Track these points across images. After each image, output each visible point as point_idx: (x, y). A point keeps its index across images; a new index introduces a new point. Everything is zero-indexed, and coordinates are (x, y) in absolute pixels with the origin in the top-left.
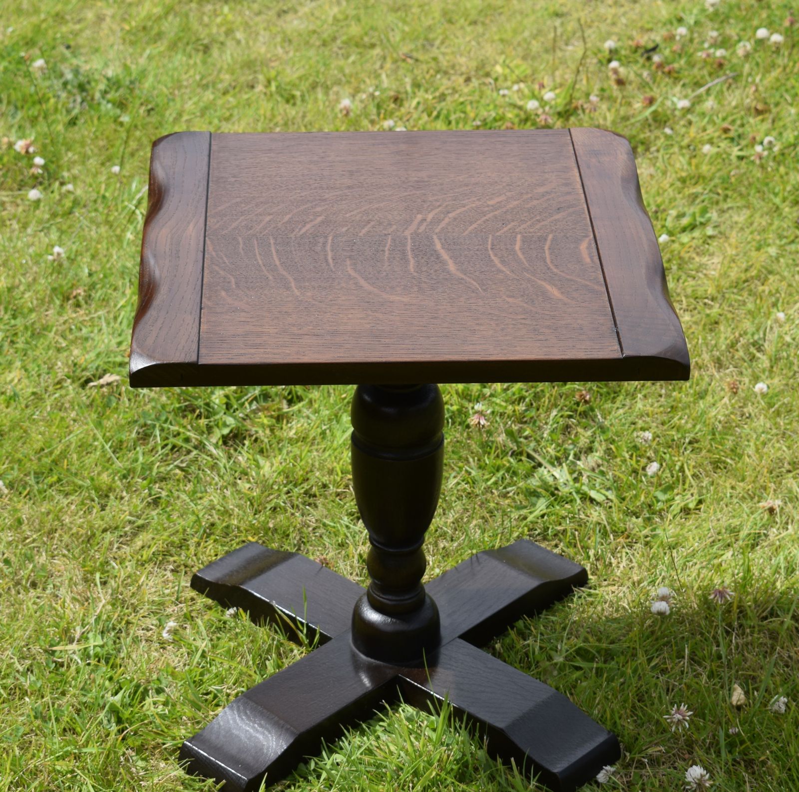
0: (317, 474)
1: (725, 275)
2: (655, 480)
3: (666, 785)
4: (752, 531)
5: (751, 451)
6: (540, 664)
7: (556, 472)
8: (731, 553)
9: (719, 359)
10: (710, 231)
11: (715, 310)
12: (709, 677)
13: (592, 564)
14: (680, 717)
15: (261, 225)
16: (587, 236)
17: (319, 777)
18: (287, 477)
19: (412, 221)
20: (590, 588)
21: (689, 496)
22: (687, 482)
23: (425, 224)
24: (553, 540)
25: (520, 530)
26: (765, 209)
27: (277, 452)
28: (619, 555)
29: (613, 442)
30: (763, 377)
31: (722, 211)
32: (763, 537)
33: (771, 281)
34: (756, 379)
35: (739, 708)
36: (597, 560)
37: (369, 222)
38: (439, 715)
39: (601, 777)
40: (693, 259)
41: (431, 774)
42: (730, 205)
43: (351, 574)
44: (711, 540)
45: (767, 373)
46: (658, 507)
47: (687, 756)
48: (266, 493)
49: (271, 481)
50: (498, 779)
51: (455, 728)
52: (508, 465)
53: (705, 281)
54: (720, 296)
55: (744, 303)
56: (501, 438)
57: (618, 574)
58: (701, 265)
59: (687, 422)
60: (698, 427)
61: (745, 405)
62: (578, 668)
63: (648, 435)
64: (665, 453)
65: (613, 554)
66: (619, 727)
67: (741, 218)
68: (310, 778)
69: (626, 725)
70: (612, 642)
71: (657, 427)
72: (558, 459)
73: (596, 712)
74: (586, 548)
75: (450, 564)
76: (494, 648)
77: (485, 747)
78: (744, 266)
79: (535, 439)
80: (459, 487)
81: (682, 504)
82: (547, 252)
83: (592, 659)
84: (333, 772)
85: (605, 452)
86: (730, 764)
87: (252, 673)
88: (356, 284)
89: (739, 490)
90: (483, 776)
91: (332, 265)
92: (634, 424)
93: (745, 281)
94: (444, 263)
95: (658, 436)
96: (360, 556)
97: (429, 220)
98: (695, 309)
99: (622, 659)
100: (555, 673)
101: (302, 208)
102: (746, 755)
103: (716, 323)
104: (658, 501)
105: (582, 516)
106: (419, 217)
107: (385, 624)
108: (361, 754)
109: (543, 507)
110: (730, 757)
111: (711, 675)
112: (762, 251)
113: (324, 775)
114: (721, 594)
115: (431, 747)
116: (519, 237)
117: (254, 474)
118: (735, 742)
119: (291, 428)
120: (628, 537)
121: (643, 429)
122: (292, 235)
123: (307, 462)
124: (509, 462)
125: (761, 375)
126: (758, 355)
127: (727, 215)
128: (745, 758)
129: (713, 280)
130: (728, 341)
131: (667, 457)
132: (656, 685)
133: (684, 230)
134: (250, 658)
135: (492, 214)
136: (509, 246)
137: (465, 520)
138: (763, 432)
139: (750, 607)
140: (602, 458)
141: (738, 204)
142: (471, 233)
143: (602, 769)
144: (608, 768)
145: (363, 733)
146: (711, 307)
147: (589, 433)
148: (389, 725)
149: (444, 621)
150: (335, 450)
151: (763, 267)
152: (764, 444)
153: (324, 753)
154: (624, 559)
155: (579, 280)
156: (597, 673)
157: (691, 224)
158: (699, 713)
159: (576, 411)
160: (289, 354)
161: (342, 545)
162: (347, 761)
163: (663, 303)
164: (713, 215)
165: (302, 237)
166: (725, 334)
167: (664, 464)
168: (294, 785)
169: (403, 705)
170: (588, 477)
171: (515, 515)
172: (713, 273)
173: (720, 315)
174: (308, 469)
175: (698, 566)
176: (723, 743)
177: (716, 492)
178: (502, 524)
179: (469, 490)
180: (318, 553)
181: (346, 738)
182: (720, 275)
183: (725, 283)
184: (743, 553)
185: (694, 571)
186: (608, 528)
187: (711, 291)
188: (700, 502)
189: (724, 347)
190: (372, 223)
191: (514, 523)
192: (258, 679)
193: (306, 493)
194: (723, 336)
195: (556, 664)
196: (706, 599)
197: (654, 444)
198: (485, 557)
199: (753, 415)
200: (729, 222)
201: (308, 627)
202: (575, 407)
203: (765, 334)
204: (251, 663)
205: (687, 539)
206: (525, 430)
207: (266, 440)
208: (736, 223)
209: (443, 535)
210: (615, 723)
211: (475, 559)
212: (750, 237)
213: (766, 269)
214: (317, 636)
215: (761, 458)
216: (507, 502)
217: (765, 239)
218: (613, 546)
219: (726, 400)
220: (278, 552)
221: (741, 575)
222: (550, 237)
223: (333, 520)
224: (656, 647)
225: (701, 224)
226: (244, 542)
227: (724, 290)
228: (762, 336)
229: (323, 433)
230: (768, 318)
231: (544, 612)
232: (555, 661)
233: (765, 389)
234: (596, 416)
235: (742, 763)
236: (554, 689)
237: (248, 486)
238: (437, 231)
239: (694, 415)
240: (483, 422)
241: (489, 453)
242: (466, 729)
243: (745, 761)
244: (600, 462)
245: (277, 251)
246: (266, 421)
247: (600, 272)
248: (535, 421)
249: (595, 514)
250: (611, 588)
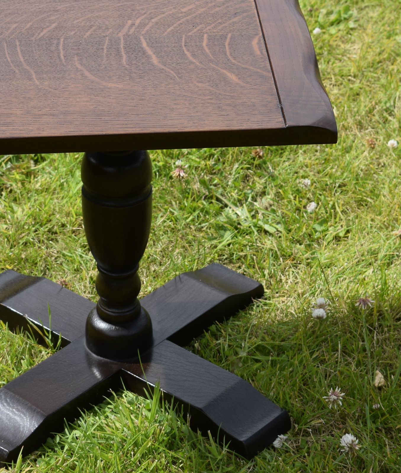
0: (58, 216)
1: (364, 58)
2: (313, 215)
3: (326, 447)
4: (388, 253)
5: (385, 191)
6: (229, 358)
7: (239, 211)
8: (372, 270)
9: (360, 122)
10: (351, 25)
11: (356, 85)
12: (357, 366)
13: (267, 280)
14: (335, 398)
15: (10, 31)
16: (257, 34)
17: (62, 448)
18: (35, 219)
19: (124, 25)
20: (266, 299)
21: (339, 227)
22: (338, 216)
23: (134, 27)
24: (237, 263)
25: (212, 256)
26: (393, 7)
27: (26, 200)
28: (287, 273)
29: (281, 187)
30: (394, 135)
31: (362, 9)
32: (396, 258)
33: (398, 62)
34: (389, 137)
35: (380, 388)
36: (271, 277)
37: (91, 27)
38: (152, 398)
39: (277, 443)
40: (340, 46)
41: (147, 444)
42: (366, 4)
43: (85, 292)
44: (357, 260)
45: (397, 132)
46: (316, 235)
47: (341, 426)
48: (20, 232)
49: (23, 223)
50: (199, 446)
51: (166, 409)
52: (202, 206)
53: (349, 63)
54: (360, 74)
55: (379, 79)
56: (197, 186)
57: (287, 288)
58: (345, 51)
59: (336, 171)
60: (345, 174)
61: (381, 157)
62: (257, 361)
63: (308, 181)
64: (320, 195)
65: (283, 273)
66: (290, 405)
67: (375, 14)
68: (56, 449)
69: (295, 403)
70: (283, 340)
71: (314, 175)
72: (239, 201)
73: (272, 394)
74: (262, 269)
75: (159, 283)
76: (194, 347)
77: (188, 424)
78: (378, 50)
79: (222, 186)
80: (165, 224)
81: (334, 234)
82: (227, 47)
83: (268, 354)
84: (73, 444)
85: (275, 195)
86: (374, 431)
87: (11, 370)
88: (82, 74)
89: (377, 222)
90: (186, 445)
91: (63, 61)
92: (297, 173)
93: (379, 63)
94: (148, 57)
95: (315, 182)
96: (91, 278)
97: (137, 24)
98: (341, 84)
99: (291, 353)
100: (241, 365)
101: (40, 17)
102: (386, 424)
103: (358, 94)
104: (316, 231)
105: (259, 244)
106: (130, 22)
107: (110, 330)
108: (94, 430)
109: (229, 238)
110: (374, 426)
111: (358, 365)
112: (392, 39)
113: (66, 447)
114: (365, 302)
115: (147, 424)
116: (205, 36)
117: (9, 217)
118: (378, 415)
119: (37, 182)
120: (294, 260)
121: (304, 177)
122: (33, 39)
123: (50, 208)
124: (203, 204)
125: (392, 133)
126: (390, 118)
127: (364, 12)
128: (386, 426)
129: (355, 62)
130: (367, 109)
131: (322, 198)
132: (317, 372)
133: (332, 24)
134: (9, 358)
135: (185, 19)
136: (198, 43)
137: (170, 249)
138: (395, 178)
139: (387, 311)
140: (273, 200)
141: (373, 4)
142: (169, 34)
143: (277, 437)
144: (282, 436)
145: (95, 414)
146: (353, 83)
147: (263, 181)
148: (115, 407)
149: (155, 327)
150: (71, 197)
151: (392, 51)
152: (396, 186)
153: (66, 430)
154: (291, 276)
155: (252, 68)
156: (272, 364)
157: (337, 20)
158: (350, 392)
159: (253, 164)
160: (32, 130)
161: (77, 270)
162: (84, 436)
163: (316, 84)
164: (354, 12)
165: (40, 40)
166: (365, 103)
167: (320, 203)
168: (44, 455)
169: (125, 392)
170: (263, 214)
171: (208, 244)
172: (354, 56)
173: (361, 88)
174: (51, 213)
175: (347, 281)
176: (368, 416)
177: (360, 223)
178: (199, 252)
179: (173, 226)
180: (59, 277)
181: (83, 418)
182: (360, 58)
183: (363, 64)
184: (381, 270)
185: (345, 284)
186: (278, 253)
187: (353, 70)
188: (348, 232)
189: (364, 113)
190: (94, 28)
191: (207, 251)
192: (15, 374)
193: (49, 231)
194: (363, 105)
195: (241, 358)
196: (353, 306)
197: (312, 188)
198: (186, 277)
199: (387, 164)
200: (366, 17)
201: (53, 334)
202: (252, 161)
203: (394, 102)
204: (10, 362)
205: (338, 260)
206: (215, 180)
207: (19, 191)
208: (371, 18)
209: (154, 261)
210: (287, 402)
211: (178, 279)
212: (382, 28)
213: (395, 52)
214: (60, 341)
215: (393, 197)
216: (202, 235)
217: (394, 30)
218: (282, 267)
219: (366, 153)
220: (29, 277)
221: (380, 287)
222: (229, 35)
223: (70, 252)
224: (316, 343)
225: (345, 19)
226: (3, 269)
227: (363, 70)
228: (392, 104)
229: (62, 185)
230: (397, 90)
231: (231, 318)
232: (240, 356)
233: (396, 145)
234: (268, 168)
235: (383, 431)
236: (239, 377)
237: (5, 226)
238: (143, 32)
239: (342, 165)
240: (182, 174)
241: (187, 198)
242: (173, 410)
243: (385, 429)
244: (272, 202)
245: (22, 51)
246: (18, 177)
247: (268, 62)
248: (222, 173)
249: (269, 243)
250: (281, 299)
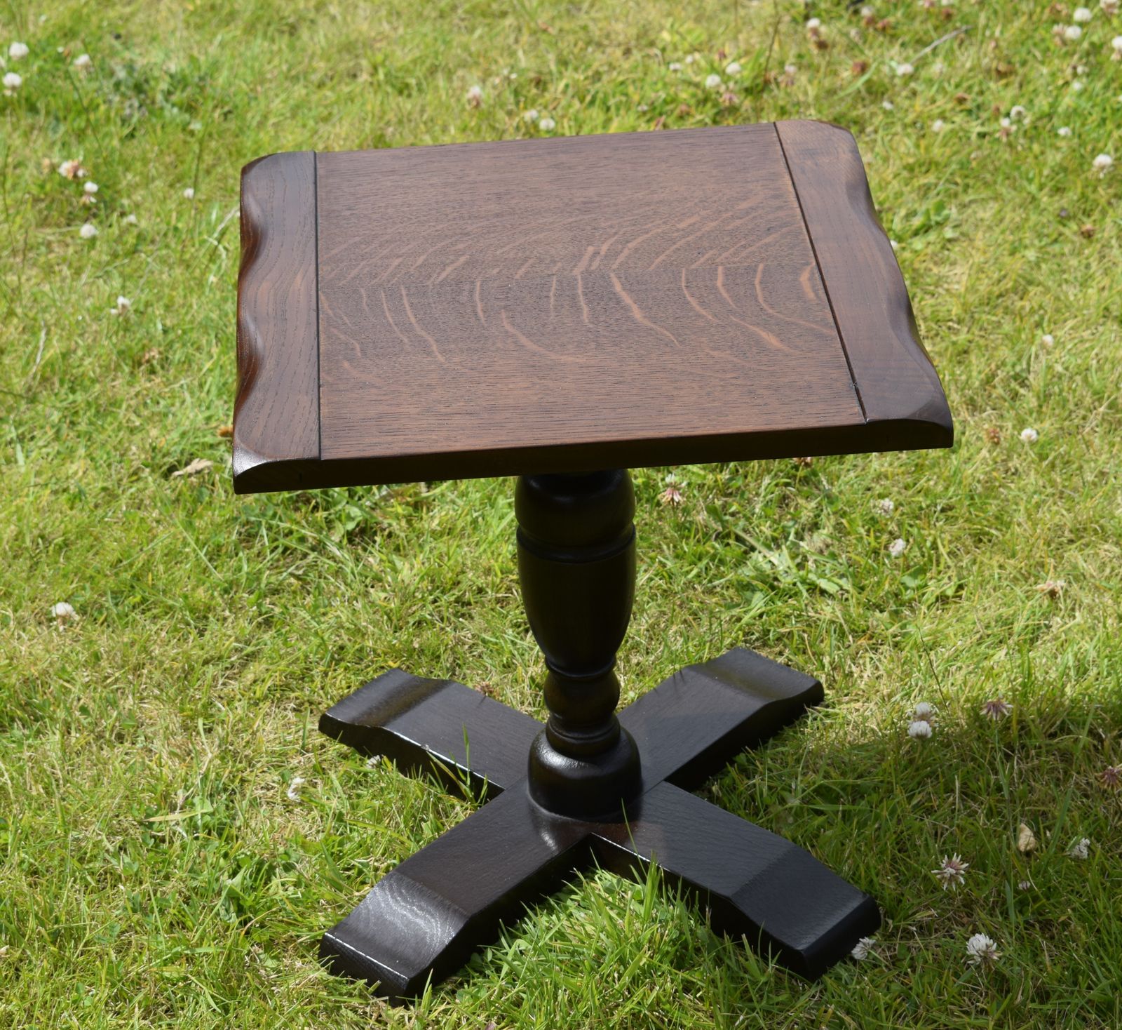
0: (470, 575)
1: (972, 289)
2: (900, 561)
3: (941, 957)
4: (1030, 622)
5: (1020, 517)
6: (771, 809)
7: (774, 557)
8: (1004, 652)
9: (972, 399)
10: (949, 233)
11: (962, 337)
12: (987, 816)
13: (828, 675)
14: (953, 871)
15: (389, 271)
16: (807, 264)
17: (499, 970)
18: (433, 581)
19: (581, 256)
20: (827, 706)
21: (946, 580)
22: (942, 561)
23: (598, 259)
24: (776, 645)
25: (733, 635)
26: (1017, 200)
27: (417, 550)
28: (861, 662)
29: (844, 514)
30: (1031, 420)
31: (964, 206)
32: (1044, 629)
33: (1032, 294)
34: (1021, 424)
35: (1028, 854)
36: (834, 669)
37: (526, 259)
38: (644, 881)
39: (858, 952)
40: (930, 270)
41: (640, 959)
42: (972, 197)
43: (522, 703)
44: (978, 636)
45: (1034, 415)
46: (908, 595)
47: (965, 920)
48: (408, 604)
49: (412, 588)
50: (727, 961)
51: (668, 898)
52: (712, 551)
53: (948, 298)
54: (969, 317)
55: (999, 324)
56: (702, 517)
57: (862, 687)
58: (940, 278)
59: (936, 484)
60: (952, 489)
61: (1009, 458)
62: (819, 813)
63: (888, 503)
64: (911, 526)
65: (854, 660)
66: (878, 887)
67: (987, 213)
68: (487, 972)
69: (885, 883)
70: (860, 777)
71: (899, 493)
72: (775, 539)
73: (846, 868)
74: (819, 655)
75: (648, 685)
76: (710, 791)
77: (708, 922)
78: (996, 276)
79: (744, 516)
80: (652, 584)
81: (938, 592)
82: (758, 287)
83: (835, 800)
84: (516, 963)
85: (834, 527)
86: (1021, 927)
87: (404, 839)
88: (515, 342)
89: (1009, 569)
90: (707, 958)
91: (483, 319)
92: (869, 489)
93: (1000, 296)
94: (626, 309)
95: (901, 504)
96: (533, 679)
97: (603, 253)
98: (937, 335)
99: (875, 797)
100: (791, 820)
101: (439, 245)
102: (1041, 915)
103: (966, 352)
104: (907, 588)
105: (812, 614)
106: (591, 249)
107: (570, 768)
108: (551, 939)
109: (761, 604)
110: (1021, 919)
111: (990, 814)
112: (1018, 255)
113: (505, 968)
114: (996, 707)
115: (638, 925)
116: (720, 269)
117: (389, 579)
118: (1026, 899)
119: (432, 518)
120: (871, 637)
121: (881, 496)
122: (429, 283)
123: (457, 561)
124: (713, 547)
125: (1027, 417)
126: (1022, 391)
127: (970, 211)
128: (1040, 918)
129: (959, 296)
130: (983, 376)
131: (915, 531)
132: (921, 830)
133: (916, 233)
134: (400, 820)
135: (683, 241)
136: (708, 283)
137: (663, 625)
138: (1035, 492)
139: (1033, 721)
140: (831, 536)
141: (983, 196)
142: (658, 267)
143: (858, 942)
144: (866, 940)
145: (551, 911)
146: (957, 332)
147: (813, 504)
148: (583, 899)
149: (645, 760)
150: (492, 543)
151: (1020, 276)
152: (1038, 506)
153: (503, 940)
154: (868, 666)
155: (802, 322)
156: (843, 817)
157: (923, 226)
158: (977, 863)
159: (795, 476)
160: (437, 441)
161: (508, 667)
162: (534, 949)
163: (912, 347)
164: (952, 211)
165: (442, 285)
166: (978, 365)
167: (911, 540)
168: (468, 982)
169: (599, 871)
170: (815, 561)
171: (725, 616)
172: (956, 286)
173: (970, 342)
174: (459, 569)
175: (964, 672)
176: (1011, 901)
177: (981, 573)
178: (710, 629)
179: (665, 587)
180: (478, 679)
181: (530, 919)
182: (967, 289)
183: (972, 298)
184: (1019, 651)
185: (959, 677)
186: (846, 627)
187: (956, 311)
188: (960, 587)
189: (977, 384)
190: (531, 261)
191: (725, 626)
192: (413, 848)
193: (457, 601)
194: (974, 369)
195: (791, 808)
196: (977, 714)
197: (897, 515)
198: (692, 673)
199: (1021, 470)
200: (972, 220)
201: (473, 777)
202: (793, 471)
203: (1028, 364)
204: (402, 826)
205: (947, 637)
206: (731, 505)
207: (403, 535)
208: (982, 220)
209: (636, 646)
210: (872, 881)
211: (679, 677)
212: (1001, 237)
213: (1024, 278)
214: (485, 788)
215: (1035, 524)
216: (714, 600)
217: (1020, 240)
218: (853, 650)
219: (984, 452)
220: (428, 680)
221: (1020, 680)
222: (761, 267)
223: (494, 635)
224: (917, 780)
225: (938, 223)
226: (382, 668)
227: (973, 309)
228: (1025, 366)
229: (475, 521)
230: (1032, 343)
231: (771, 741)
232: (789, 805)
233: (1034, 436)
234: (820, 482)
235: (1037, 926)
236: (790, 841)
237: (383, 595)
238: (615, 267)
239: (947, 474)
240: (677, 498)
241: (688, 538)
242: (682, 899)
243: (1040, 922)
244: (829, 541)
245: (412, 305)
246: (400, 510)
247: (828, 310)
248: (743, 493)
249: (828, 610)
250: (853, 705)
